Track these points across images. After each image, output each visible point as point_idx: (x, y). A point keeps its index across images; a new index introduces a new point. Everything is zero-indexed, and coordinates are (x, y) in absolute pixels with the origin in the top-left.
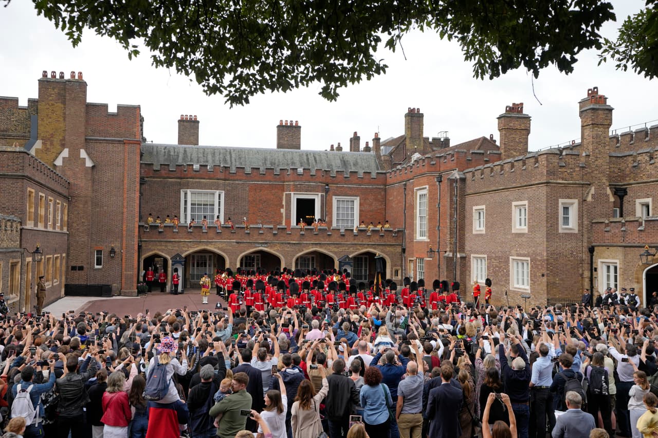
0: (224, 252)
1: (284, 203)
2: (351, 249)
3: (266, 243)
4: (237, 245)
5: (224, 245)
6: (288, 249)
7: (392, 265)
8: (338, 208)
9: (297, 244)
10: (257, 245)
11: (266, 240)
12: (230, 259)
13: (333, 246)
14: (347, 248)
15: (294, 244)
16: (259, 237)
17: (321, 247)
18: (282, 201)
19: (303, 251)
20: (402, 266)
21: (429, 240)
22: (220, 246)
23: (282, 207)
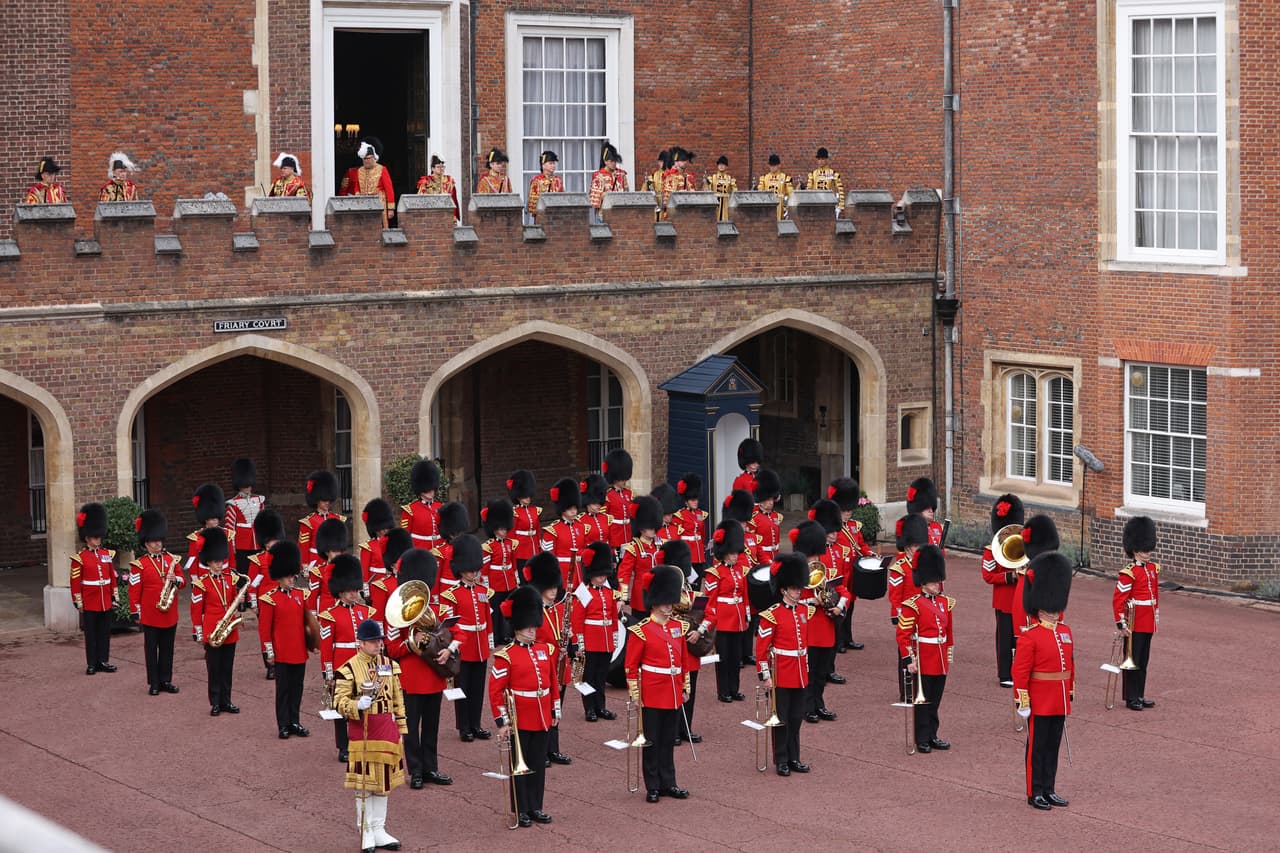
0: (40, 382)
1: (260, 57)
2: (709, 316)
3: (276, 310)
4: (113, 332)
5: (37, 337)
6: (395, 334)
7: (891, 392)
8: (529, 78)
9: (441, 302)
10: (227, 324)
11: (272, 290)
12: (79, 422)
13: (622, 305)
14: (687, 313)
15: (426, 303)
16: (236, 273)
17: (563, 316)
18: (247, 45)
19: (471, 340)
20: (936, 394)
21: (1243, 272)
22: (17, 345)
23: (250, 79)
